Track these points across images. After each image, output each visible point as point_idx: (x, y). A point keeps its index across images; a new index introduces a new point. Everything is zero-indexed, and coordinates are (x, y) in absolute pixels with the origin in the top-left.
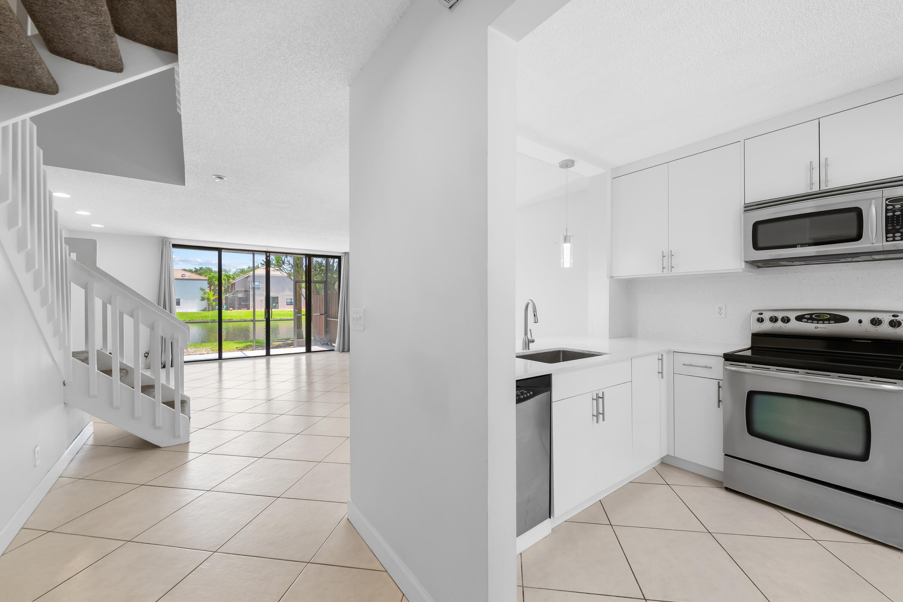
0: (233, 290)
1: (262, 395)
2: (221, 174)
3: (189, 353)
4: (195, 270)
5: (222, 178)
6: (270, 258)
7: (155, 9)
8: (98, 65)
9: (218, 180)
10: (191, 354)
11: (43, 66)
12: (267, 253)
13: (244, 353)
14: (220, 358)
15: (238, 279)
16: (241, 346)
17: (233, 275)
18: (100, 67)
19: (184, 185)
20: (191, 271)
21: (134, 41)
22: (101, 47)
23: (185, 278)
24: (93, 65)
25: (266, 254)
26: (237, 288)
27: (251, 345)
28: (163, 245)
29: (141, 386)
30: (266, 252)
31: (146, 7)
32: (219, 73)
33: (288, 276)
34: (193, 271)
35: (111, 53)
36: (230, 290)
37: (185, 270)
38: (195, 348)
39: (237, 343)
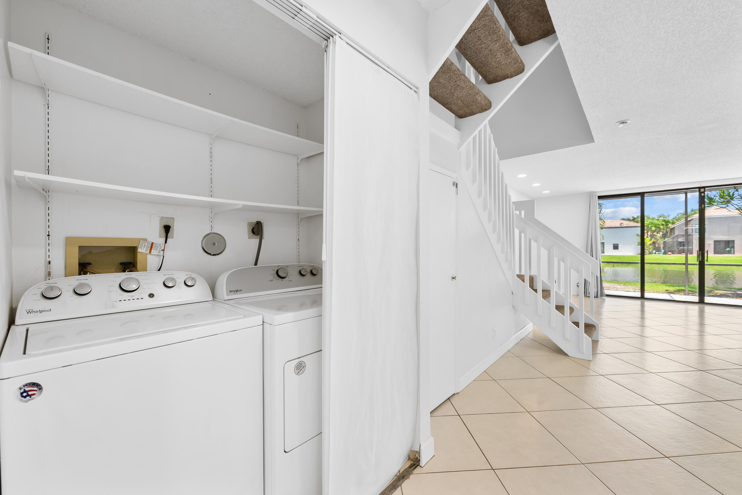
0: (673, 233)
1: (694, 344)
2: (623, 119)
3: (618, 289)
4: (632, 218)
5: (625, 122)
6: (704, 194)
7: (536, 5)
8: (510, 75)
9: (622, 125)
10: (619, 290)
11: (480, 94)
12: (701, 190)
13: (671, 297)
14: (642, 297)
15: (678, 224)
16: (672, 289)
17: (673, 219)
18: (512, 77)
19: (594, 142)
20: (629, 220)
21: (531, 43)
22: (508, 61)
23: (623, 226)
24: (508, 78)
25: (699, 191)
26: (677, 232)
27: (684, 290)
28: (590, 199)
29: (556, 305)
30: (700, 188)
31: (530, 10)
32: (592, 19)
33: (740, 213)
34: (630, 220)
35: (513, 62)
36: (668, 234)
37: (623, 219)
38: (624, 286)
39: (669, 286)
